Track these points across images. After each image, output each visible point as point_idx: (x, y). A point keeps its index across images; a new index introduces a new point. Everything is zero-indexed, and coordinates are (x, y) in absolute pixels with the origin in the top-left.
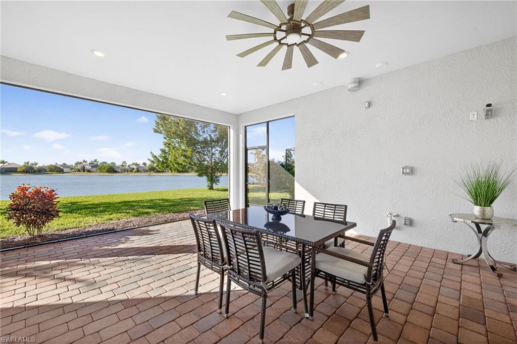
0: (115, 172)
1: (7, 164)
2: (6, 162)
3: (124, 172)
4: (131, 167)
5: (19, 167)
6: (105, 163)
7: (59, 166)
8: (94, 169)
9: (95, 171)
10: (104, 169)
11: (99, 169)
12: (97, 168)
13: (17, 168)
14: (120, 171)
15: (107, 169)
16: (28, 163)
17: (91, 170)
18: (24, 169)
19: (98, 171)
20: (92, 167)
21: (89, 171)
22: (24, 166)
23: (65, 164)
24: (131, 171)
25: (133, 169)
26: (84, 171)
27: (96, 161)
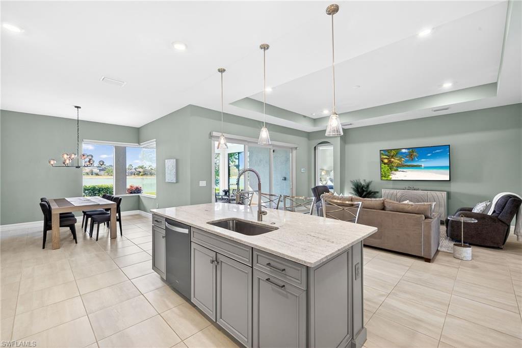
4: (138, 170)
8: (102, 172)
9: (103, 174)
12: (105, 171)
19: (106, 174)
21: (97, 174)
24: (138, 174)
25: (140, 172)
26: (92, 175)
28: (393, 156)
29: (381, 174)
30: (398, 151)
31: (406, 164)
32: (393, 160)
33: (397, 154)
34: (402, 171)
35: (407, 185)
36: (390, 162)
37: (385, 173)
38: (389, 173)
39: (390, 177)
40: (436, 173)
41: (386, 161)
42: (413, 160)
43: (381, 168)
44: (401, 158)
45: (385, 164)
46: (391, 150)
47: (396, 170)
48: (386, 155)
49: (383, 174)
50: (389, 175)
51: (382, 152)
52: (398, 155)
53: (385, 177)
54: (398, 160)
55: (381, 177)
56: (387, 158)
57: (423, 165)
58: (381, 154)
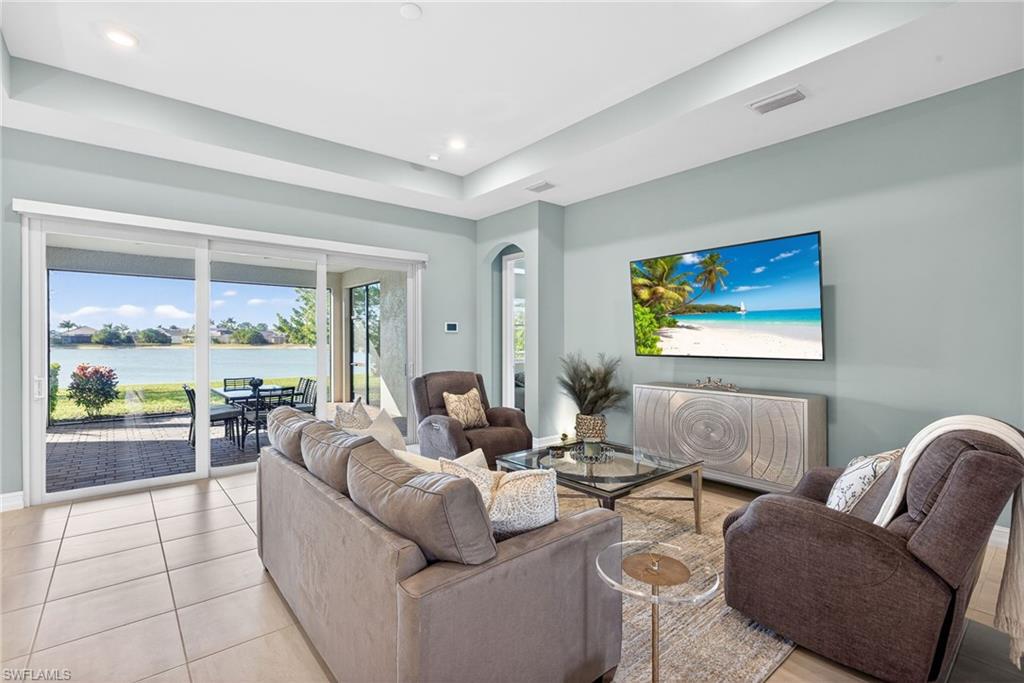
0: (265, 342)
1: (74, 328)
2: (73, 325)
3: (282, 343)
5: (93, 333)
6: (247, 324)
7: (163, 332)
8: (226, 337)
9: (227, 340)
10: (244, 336)
11: (235, 337)
12: (232, 335)
13: (91, 336)
14: (273, 341)
15: (250, 338)
16: (110, 326)
17: (221, 340)
18: (102, 337)
19: (233, 340)
20: (222, 332)
21: (217, 341)
22: (104, 331)
23: (174, 327)
27: (230, 320)
28: (660, 279)
29: (637, 337)
30: (673, 261)
31: (695, 303)
32: (661, 289)
33: (671, 269)
34: (688, 327)
35: (702, 373)
36: (656, 298)
37: (644, 334)
38: (655, 333)
39: (659, 345)
40: (782, 333)
41: (645, 294)
42: (713, 289)
43: (636, 318)
44: (684, 283)
45: (643, 303)
46: (656, 259)
47: (673, 324)
48: (644, 276)
49: (641, 335)
50: (655, 341)
51: (634, 266)
52: (676, 275)
53: (645, 346)
54: (675, 290)
55: (637, 344)
56: (645, 286)
57: (743, 308)
58: (633, 272)
